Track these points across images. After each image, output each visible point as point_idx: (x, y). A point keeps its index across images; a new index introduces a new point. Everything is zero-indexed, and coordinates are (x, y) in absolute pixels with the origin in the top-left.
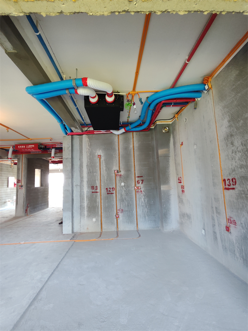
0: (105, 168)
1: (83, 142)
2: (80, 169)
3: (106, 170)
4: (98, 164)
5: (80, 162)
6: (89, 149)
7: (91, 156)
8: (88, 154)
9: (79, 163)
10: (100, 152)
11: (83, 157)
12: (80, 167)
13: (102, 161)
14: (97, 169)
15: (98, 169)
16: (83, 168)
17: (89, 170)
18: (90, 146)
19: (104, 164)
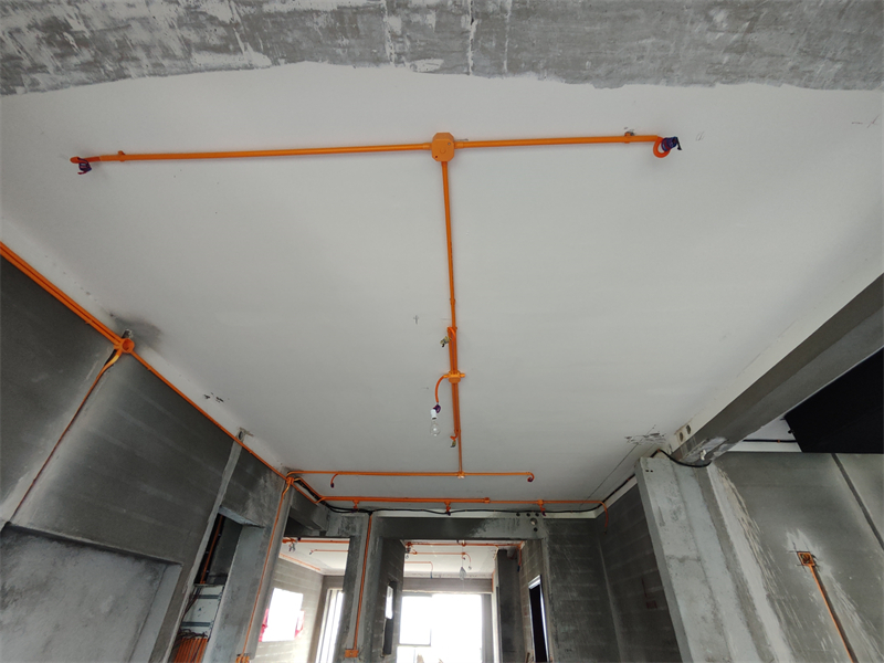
0: (857, 620)
1: (716, 493)
2: (746, 614)
3: (867, 629)
4: (817, 595)
5: (734, 580)
6: (750, 524)
7: (771, 555)
8: (757, 547)
9: (729, 586)
10: (799, 540)
11: (740, 557)
12: (741, 602)
13: (830, 582)
14: (822, 619)
15: (825, 617)
16: (754, 609)
17: (789, 622)
18: (750, 509)
19: (843, 597)
